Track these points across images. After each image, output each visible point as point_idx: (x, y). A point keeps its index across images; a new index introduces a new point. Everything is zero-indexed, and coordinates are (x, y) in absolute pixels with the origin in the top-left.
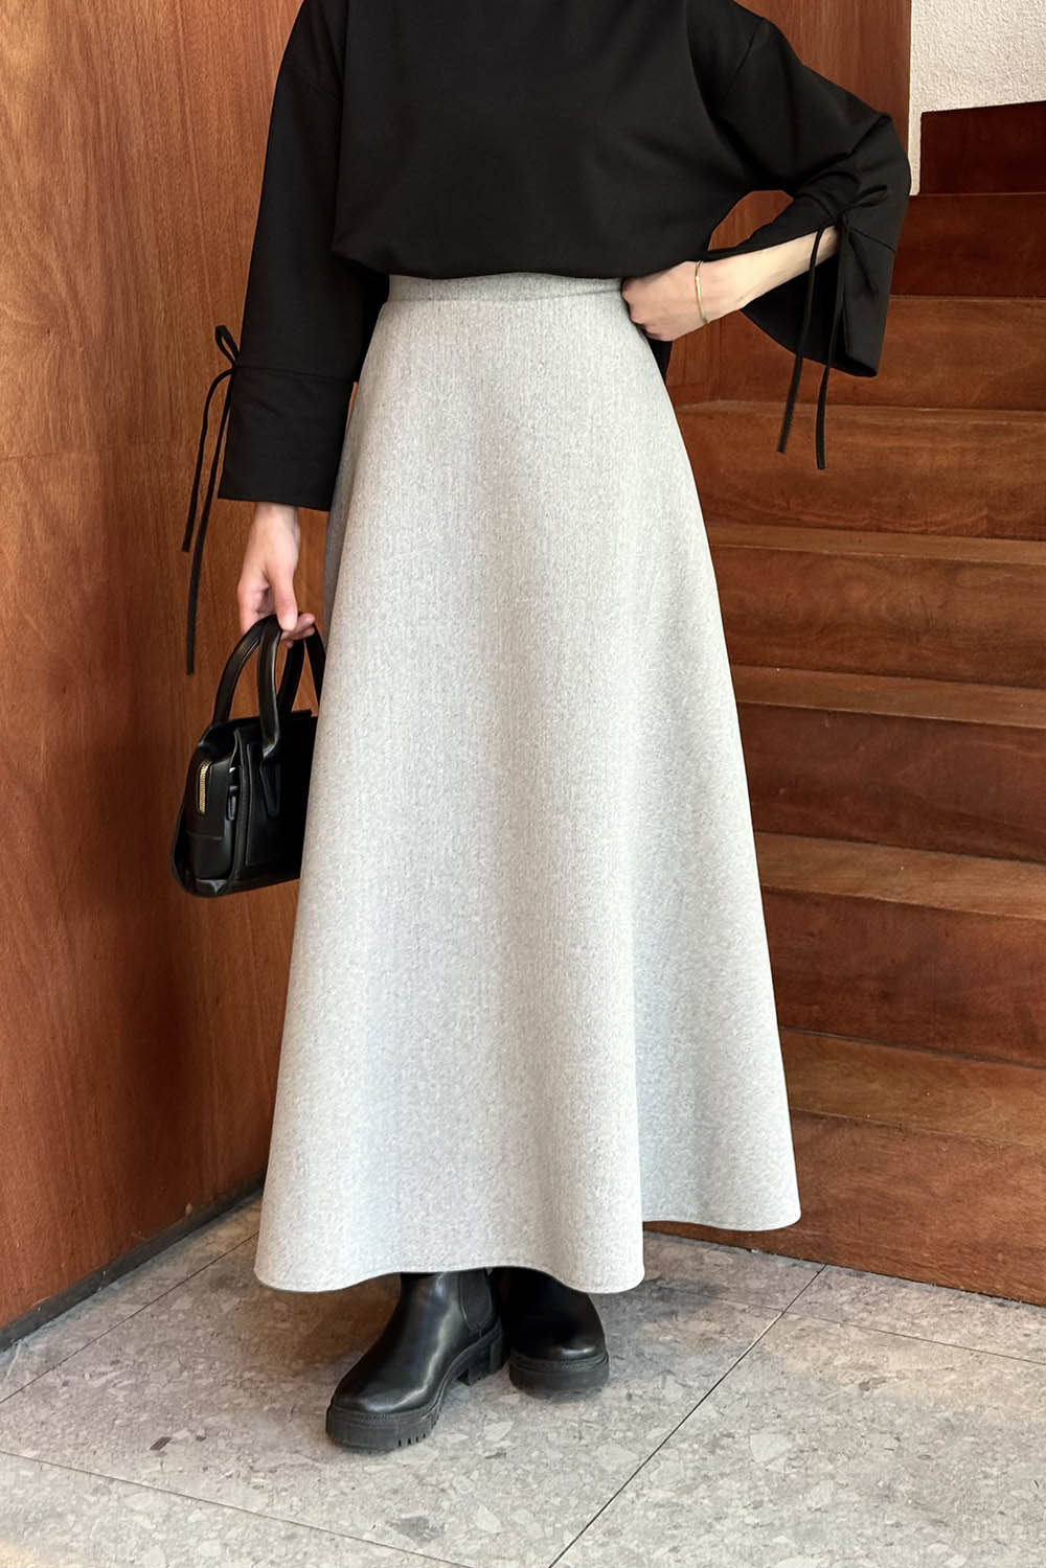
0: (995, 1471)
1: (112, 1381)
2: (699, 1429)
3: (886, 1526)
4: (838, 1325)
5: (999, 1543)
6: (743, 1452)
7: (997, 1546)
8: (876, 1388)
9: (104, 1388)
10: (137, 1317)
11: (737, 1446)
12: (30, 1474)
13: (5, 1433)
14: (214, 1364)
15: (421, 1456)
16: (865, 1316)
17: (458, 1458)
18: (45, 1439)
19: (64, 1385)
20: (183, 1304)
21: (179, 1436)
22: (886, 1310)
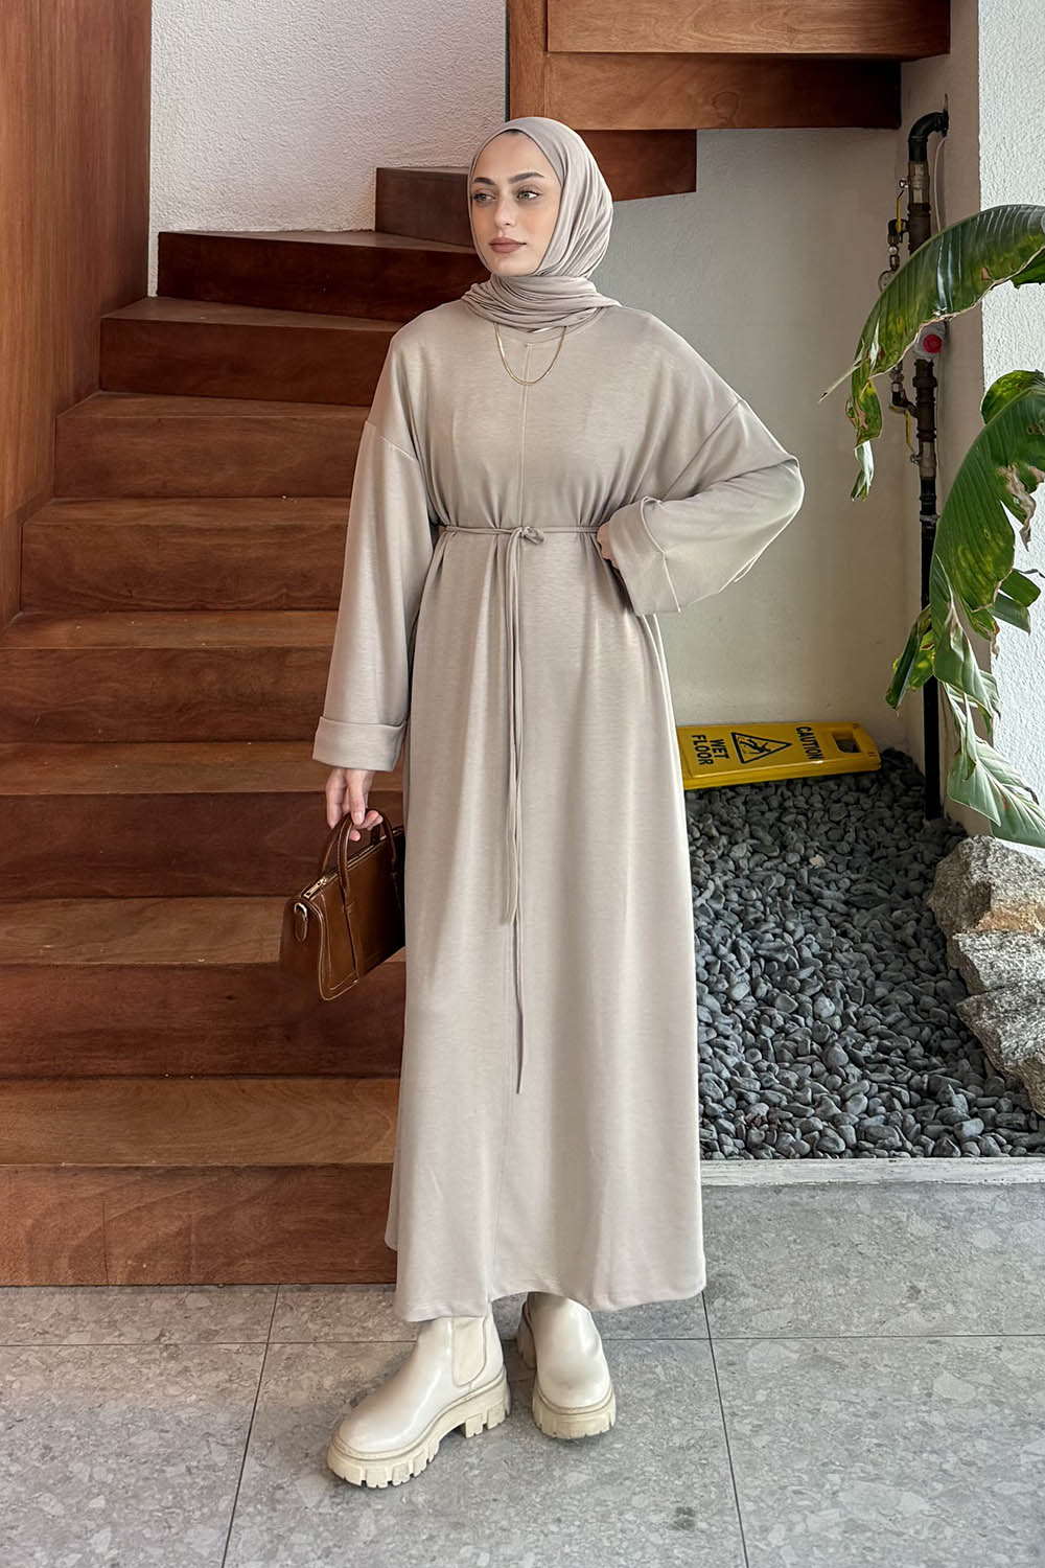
0: (474, 1460)
3: (423, 1541)
4: (311, 1345)
5: (504, 1530)
6: (295, 1501)
7: (505, 1533)
11: (288, 1496)
16: (328, 1331)
22: (339, 1319)
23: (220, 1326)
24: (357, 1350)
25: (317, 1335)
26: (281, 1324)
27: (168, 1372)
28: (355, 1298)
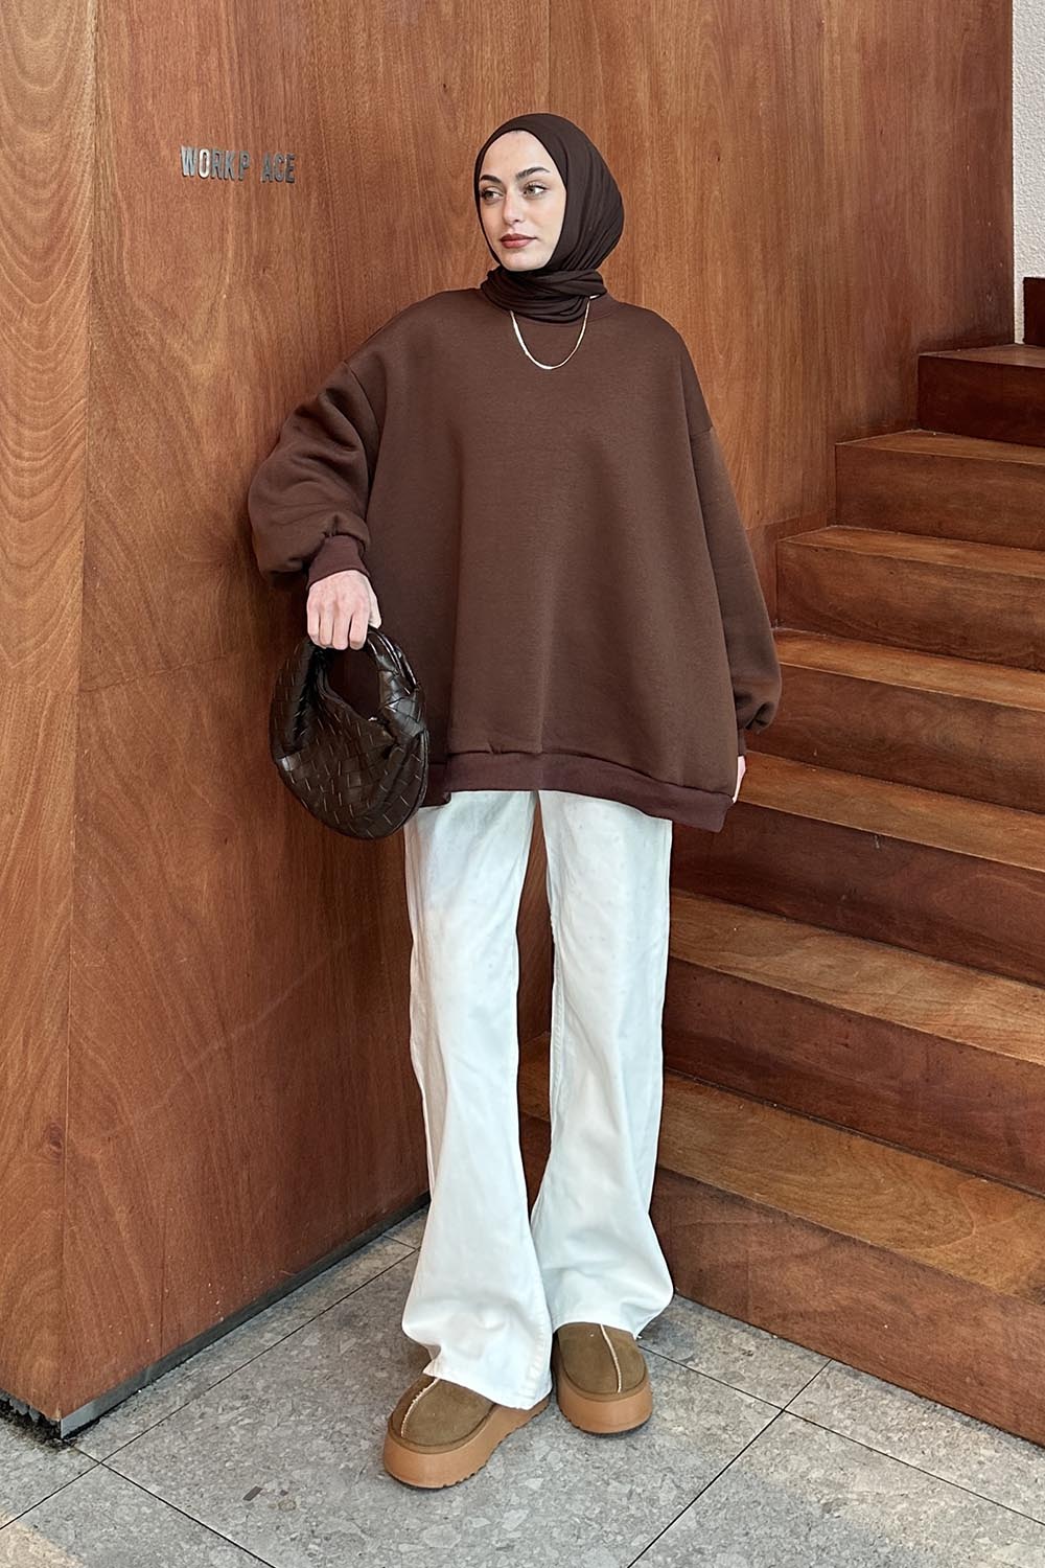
1: (237, 1418)
2: (677, 1539)
4: (824, 1431)
8: (836, 1510)
9: (228, 1425)
10: (275, 1350)
12: (148, 1512)
13: (145, 1462)
14: (317, 1410)
15: (447, 1539)
16: (849, 1424)
17: (474, 1546)
18: (170, 1474)
19: (200, 1417)
20: (312, 1340)
21: (269, 1487)
22: (867, 1418)
23: (749, 1374)
24: (869, 1456)
25: (836, 1423)
26: (806, 1396)
27: (675, 1395)
28: (898, 1404)
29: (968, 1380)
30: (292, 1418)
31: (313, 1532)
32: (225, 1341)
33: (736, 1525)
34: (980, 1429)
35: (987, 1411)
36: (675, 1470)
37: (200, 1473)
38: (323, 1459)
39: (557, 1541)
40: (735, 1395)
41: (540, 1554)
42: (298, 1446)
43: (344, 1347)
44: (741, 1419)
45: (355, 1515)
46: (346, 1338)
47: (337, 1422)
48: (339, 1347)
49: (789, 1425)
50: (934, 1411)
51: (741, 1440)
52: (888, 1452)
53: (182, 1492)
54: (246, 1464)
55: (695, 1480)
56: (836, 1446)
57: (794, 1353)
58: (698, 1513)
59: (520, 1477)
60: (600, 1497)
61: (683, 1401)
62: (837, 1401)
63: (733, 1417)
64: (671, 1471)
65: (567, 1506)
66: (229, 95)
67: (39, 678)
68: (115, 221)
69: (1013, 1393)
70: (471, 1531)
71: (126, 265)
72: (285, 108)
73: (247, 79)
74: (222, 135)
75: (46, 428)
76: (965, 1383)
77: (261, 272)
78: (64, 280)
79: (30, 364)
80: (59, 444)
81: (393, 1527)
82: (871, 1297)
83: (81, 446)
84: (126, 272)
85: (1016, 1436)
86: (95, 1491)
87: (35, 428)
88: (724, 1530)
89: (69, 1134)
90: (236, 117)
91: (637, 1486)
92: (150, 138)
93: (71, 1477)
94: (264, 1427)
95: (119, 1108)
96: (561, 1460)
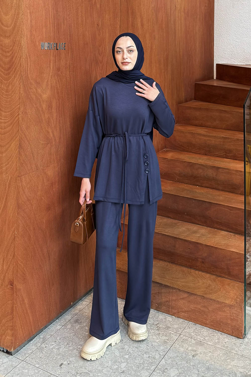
1: (54, 347)
2: (161, 367)
4: (190, 338)
8: (196, 356)
9: (52, 349)
10: (60, 330)
12: (37, 371)
13: (34, 360)
14: (73, 343)
15: (109, 371)
16: (195, 336)
17: (115, 372)
18: (40, 362)
19: (45, 347)
20: (69, 326)
21: (65, 363)
22: (199, 334)
23: (172, 326)
24: (200, 343)
25: (193, 336)
26: (185, 331)
27: (155, 333)
28: (205, 331)
29: (221, 324)
30: (68, 346)
31: (77, 373)
32: (48, 328)
33: (174, 362)
34: (224, 335)
35: (226, 331)
36: (158, 350)
37: (48, 361)
38: (76, 355)
39: (134, 369)
40: (169, 332)
41: (131, 373)
42: (70, 352)
43: (77, 328)
44: (171, 337)
45: (86, 368)
46: (77, 325)
47: (78, 346)
48: (75, 327)
49: (182, 338)
50: (214, 331)
51: (172, 342)
52: (205, 342)
53: (44, 366)
54: (58, 358)
55: (163, 352)
56: (193, 342)
57: (181, 320)
58: (165, 360)
59: (123, 355)
60: (142, 358)
61: (158, 334)
62: (192, 331)
63: (170, 337)
64: (157, 350)
65: (135, 361)
66: (52, 29)
67: (6, 173)
68: (27, 61)
69: (231, 326)
70: (114, 369)
71: (29, 72)
72: (64, 32)
73: (55, 24)
74: (50, 39)
75: (8, 112)
76: (220, 324)
77: (58, 72)
78: (14, 76)
79: (4, 96)
80: (12, 116)
81: (96, 370)
82: (199, 307)
83: (18, 117)
84: (29, 74)
85: (232, 336)
86: (23, 368)
87: (5, 112)
88: (172, 364)
89: (15, 283)
90: (53, 34)
91: (151, 355)
92: (34, 41)
93: (16, 364)
94: (61, 348)
95: (26, 275)
96: (132, 350)
